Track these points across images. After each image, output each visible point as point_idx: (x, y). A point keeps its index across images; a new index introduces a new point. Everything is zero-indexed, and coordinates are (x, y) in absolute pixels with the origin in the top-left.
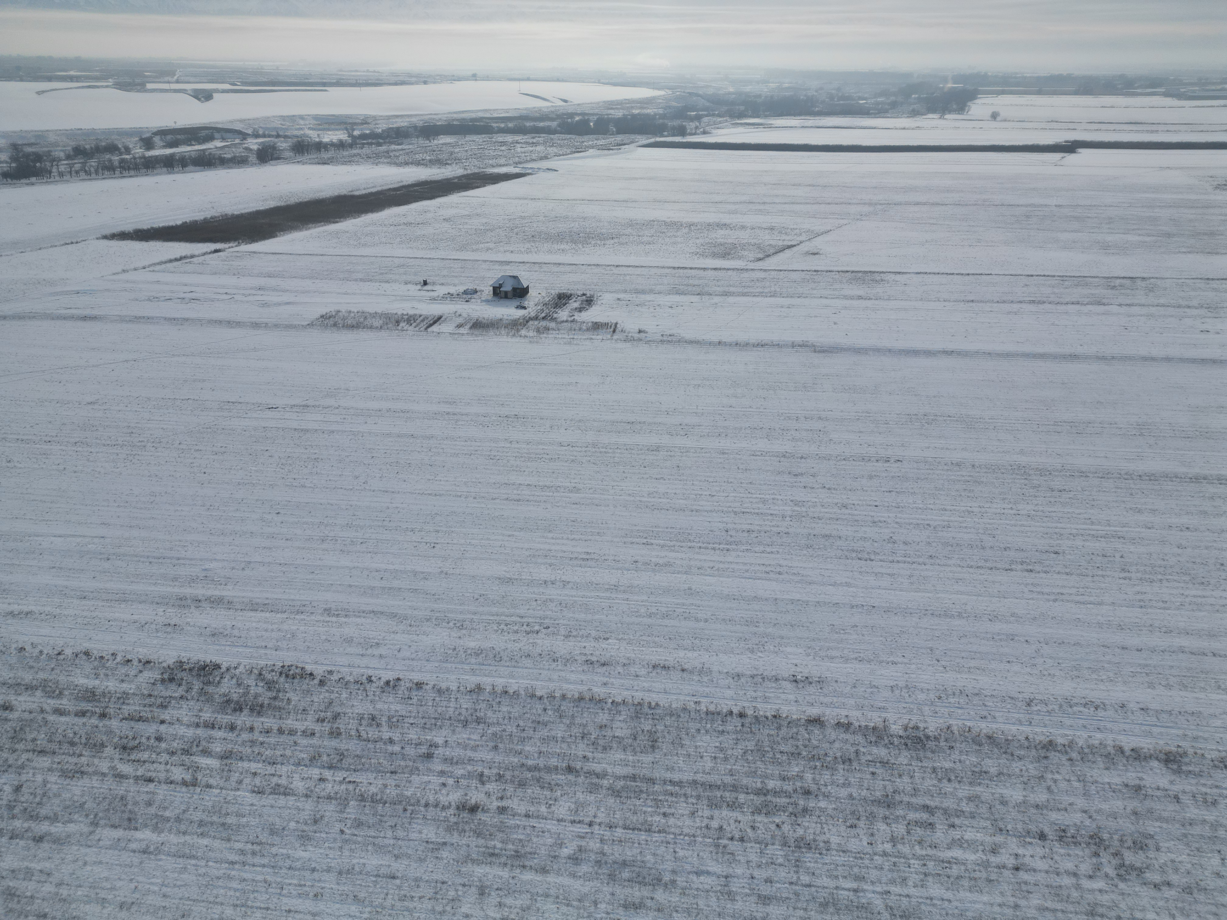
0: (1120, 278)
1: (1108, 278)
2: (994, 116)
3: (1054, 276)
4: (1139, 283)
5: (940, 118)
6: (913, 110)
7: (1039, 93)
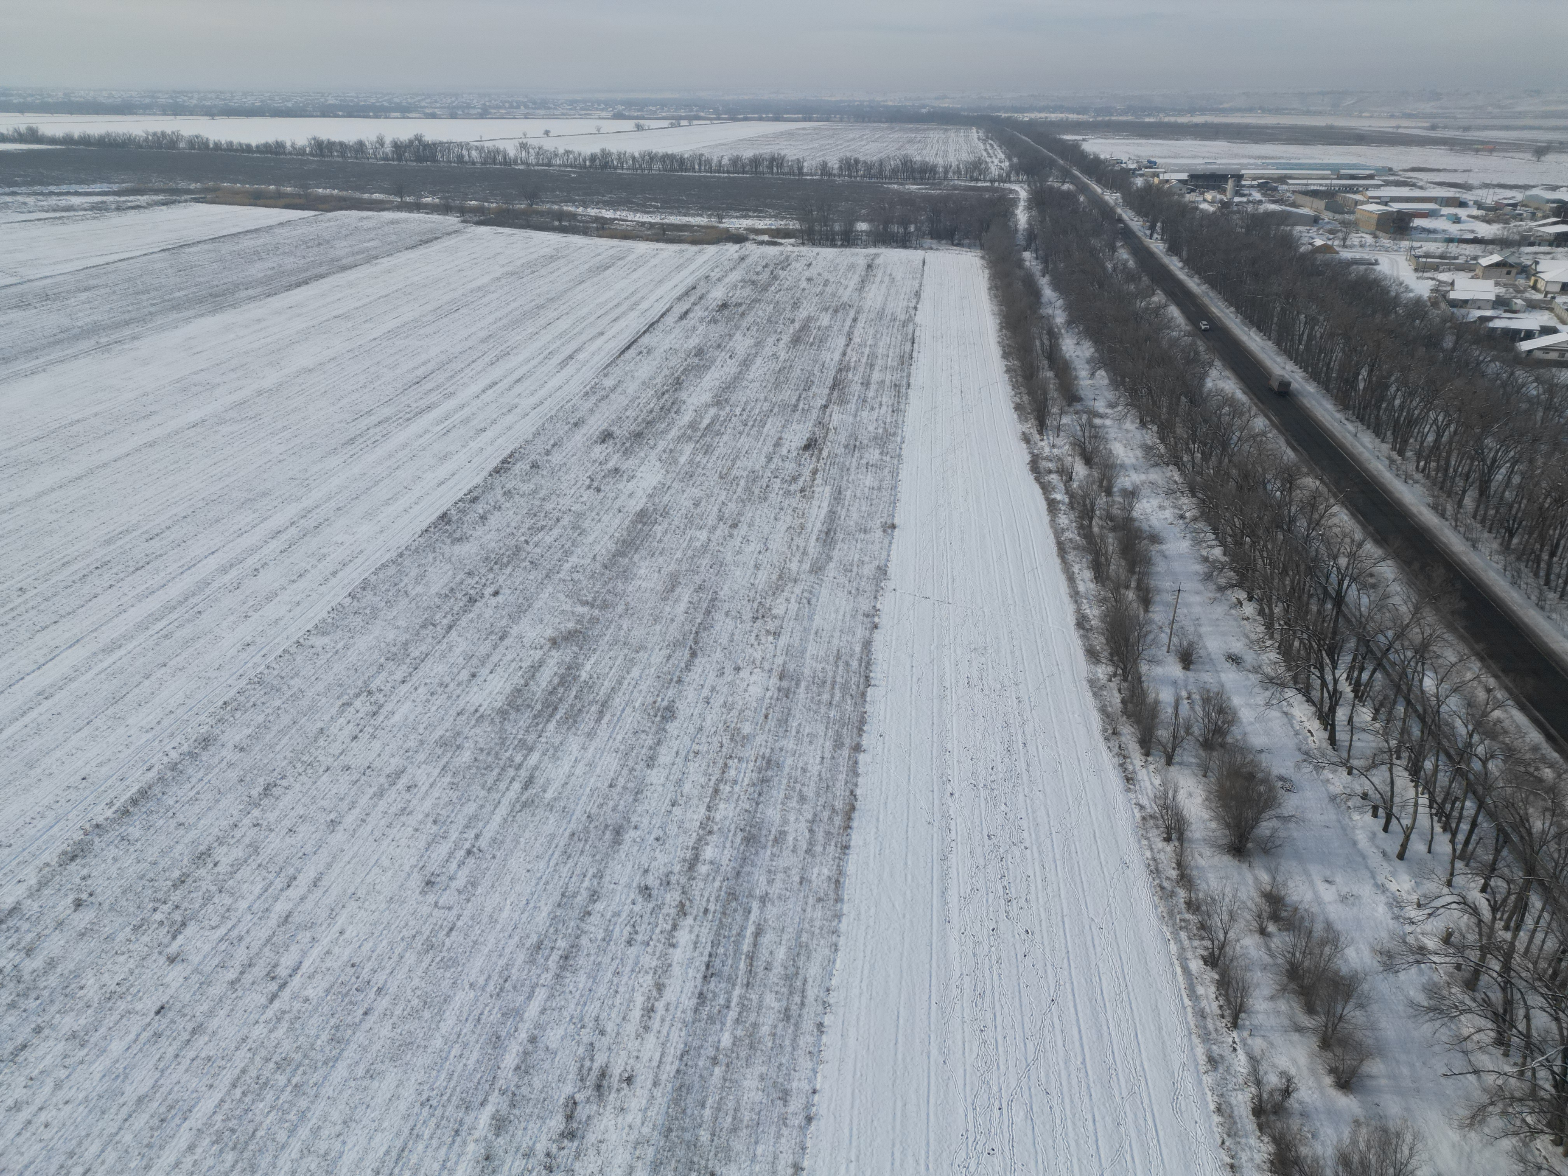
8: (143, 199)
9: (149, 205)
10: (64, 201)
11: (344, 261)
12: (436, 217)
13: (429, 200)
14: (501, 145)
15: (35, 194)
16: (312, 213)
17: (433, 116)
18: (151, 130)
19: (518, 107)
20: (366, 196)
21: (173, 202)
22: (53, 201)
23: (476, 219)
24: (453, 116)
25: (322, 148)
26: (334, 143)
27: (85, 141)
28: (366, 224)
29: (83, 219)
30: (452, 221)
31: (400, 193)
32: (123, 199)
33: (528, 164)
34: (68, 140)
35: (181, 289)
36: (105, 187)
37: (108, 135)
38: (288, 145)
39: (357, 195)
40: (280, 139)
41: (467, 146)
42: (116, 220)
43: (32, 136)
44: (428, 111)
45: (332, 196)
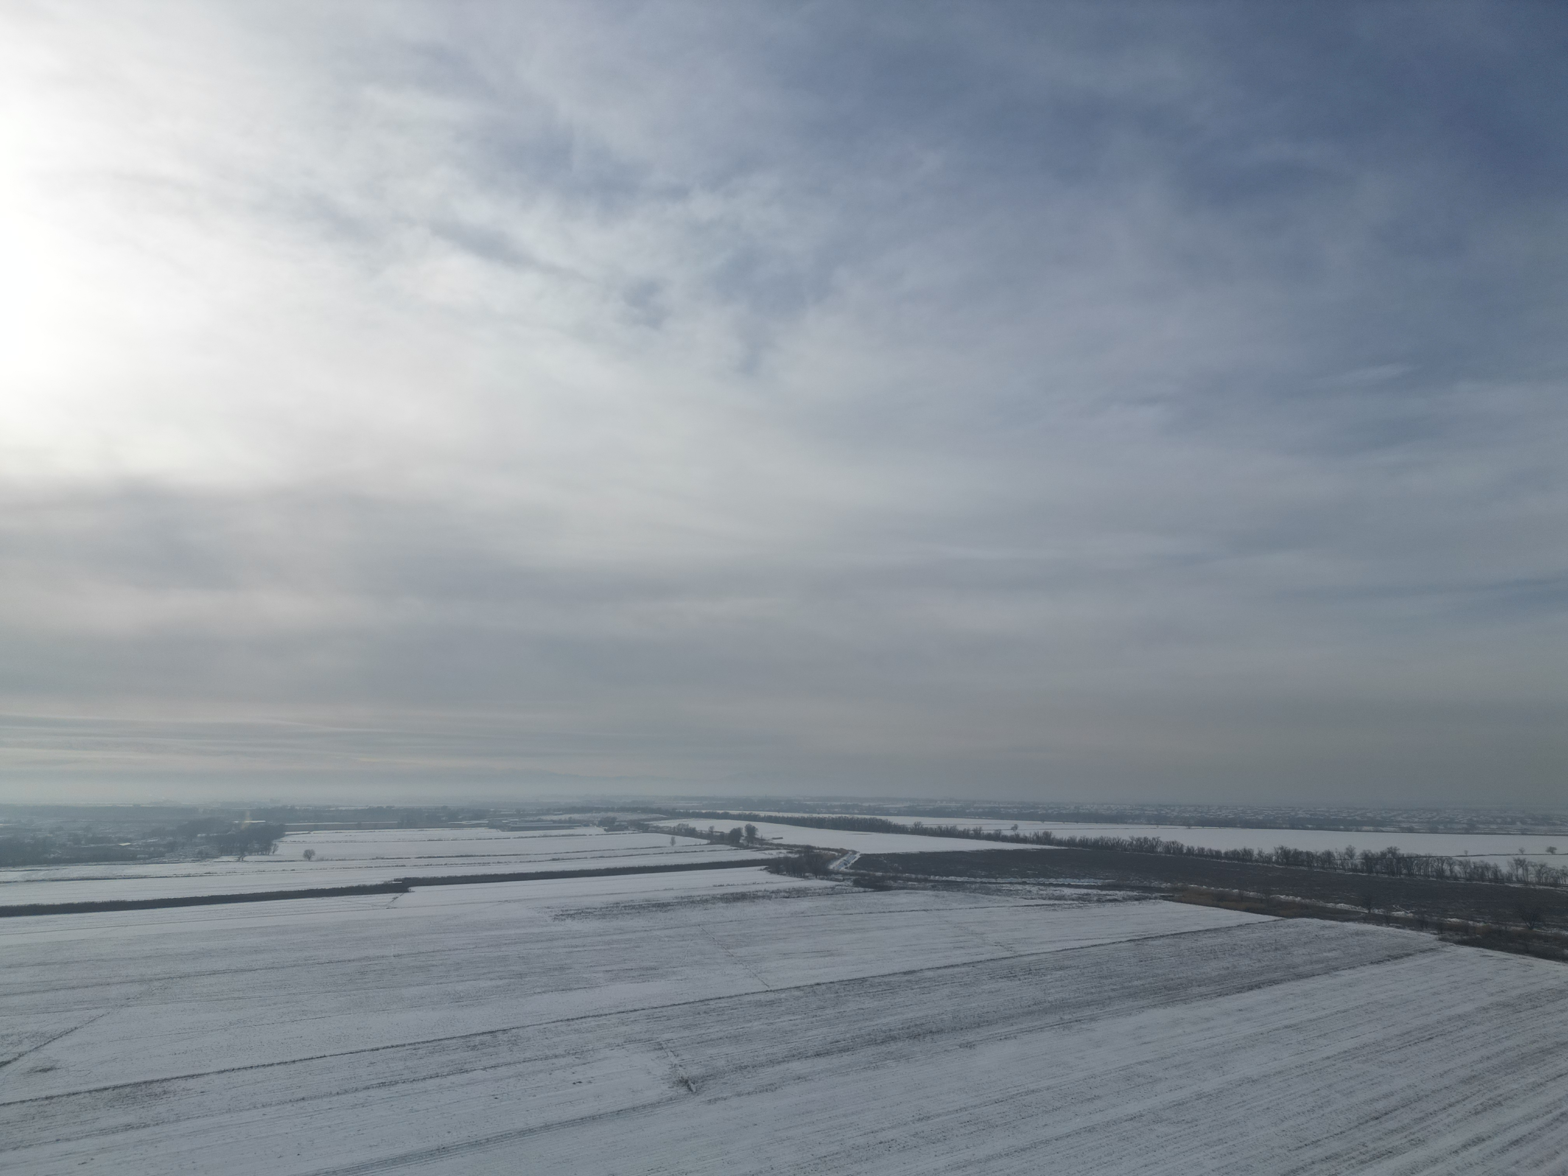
0: (479, 1034)
1: (466, 1036)
2: (308, 855)
3: (404, 1045)
4: (500, 1036)
5: (238, 861)
6: (200, 853)
7: (359, 827)
8: (1119, 894)
9: (1125, 899)
10: (1058, 892)
11: (1301, 969)
12: (1408, 932)
13: (1401, 914)
14: (1491, 861)
15: (1039, 884)
16: (1272, 918)
17: (1411, 830)
18: (1136, 836)
19: (1513, 823)
20: (1330, 905)
21: (1145, 898)
22: (1051, 891)
23: (1457, 938)
24: (1434, 830)
25: (1289, 858)
26: (1301, 853)
27: (1084, 843)
28: (1327, 933)
29: (1070, 907)
30: (1427, 937)
31: (1368, 905)
32: (1104, 892)
33: (1526, 883)
34: (1071, 843)
35: (1140, 978)
36: (1092, 882)
37: (1102, 839)
38: (1256, 852)
39: (1321, 903)
40: (1248, 847)
41: (1449, 861)
42: (1096, 910)
43: (1046, 839)
44: (1404, 825)
45: (1294, 902)
